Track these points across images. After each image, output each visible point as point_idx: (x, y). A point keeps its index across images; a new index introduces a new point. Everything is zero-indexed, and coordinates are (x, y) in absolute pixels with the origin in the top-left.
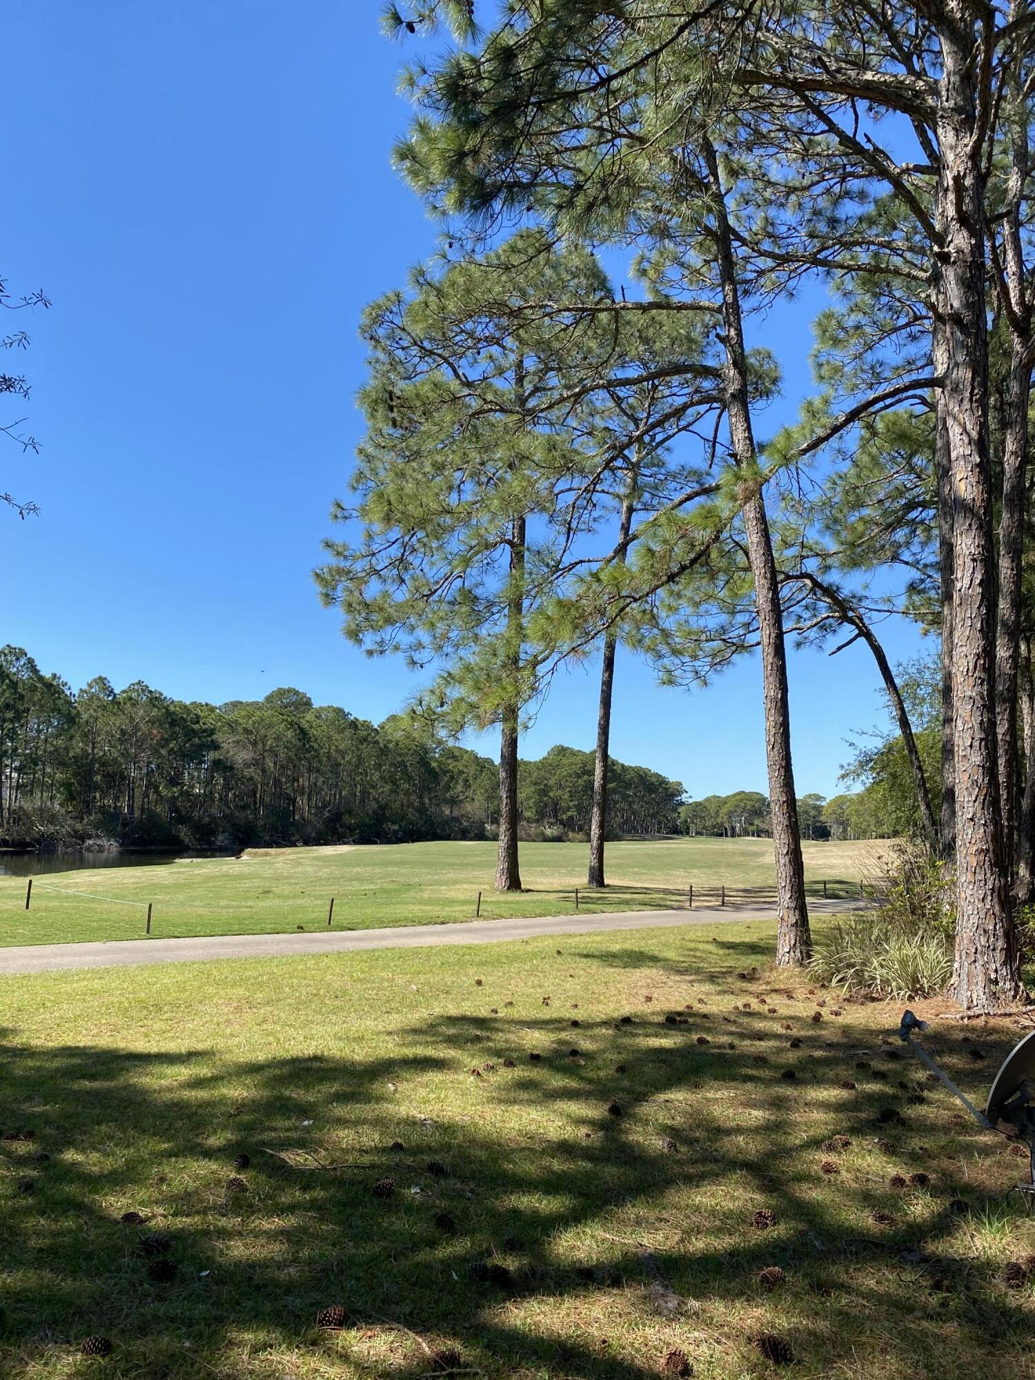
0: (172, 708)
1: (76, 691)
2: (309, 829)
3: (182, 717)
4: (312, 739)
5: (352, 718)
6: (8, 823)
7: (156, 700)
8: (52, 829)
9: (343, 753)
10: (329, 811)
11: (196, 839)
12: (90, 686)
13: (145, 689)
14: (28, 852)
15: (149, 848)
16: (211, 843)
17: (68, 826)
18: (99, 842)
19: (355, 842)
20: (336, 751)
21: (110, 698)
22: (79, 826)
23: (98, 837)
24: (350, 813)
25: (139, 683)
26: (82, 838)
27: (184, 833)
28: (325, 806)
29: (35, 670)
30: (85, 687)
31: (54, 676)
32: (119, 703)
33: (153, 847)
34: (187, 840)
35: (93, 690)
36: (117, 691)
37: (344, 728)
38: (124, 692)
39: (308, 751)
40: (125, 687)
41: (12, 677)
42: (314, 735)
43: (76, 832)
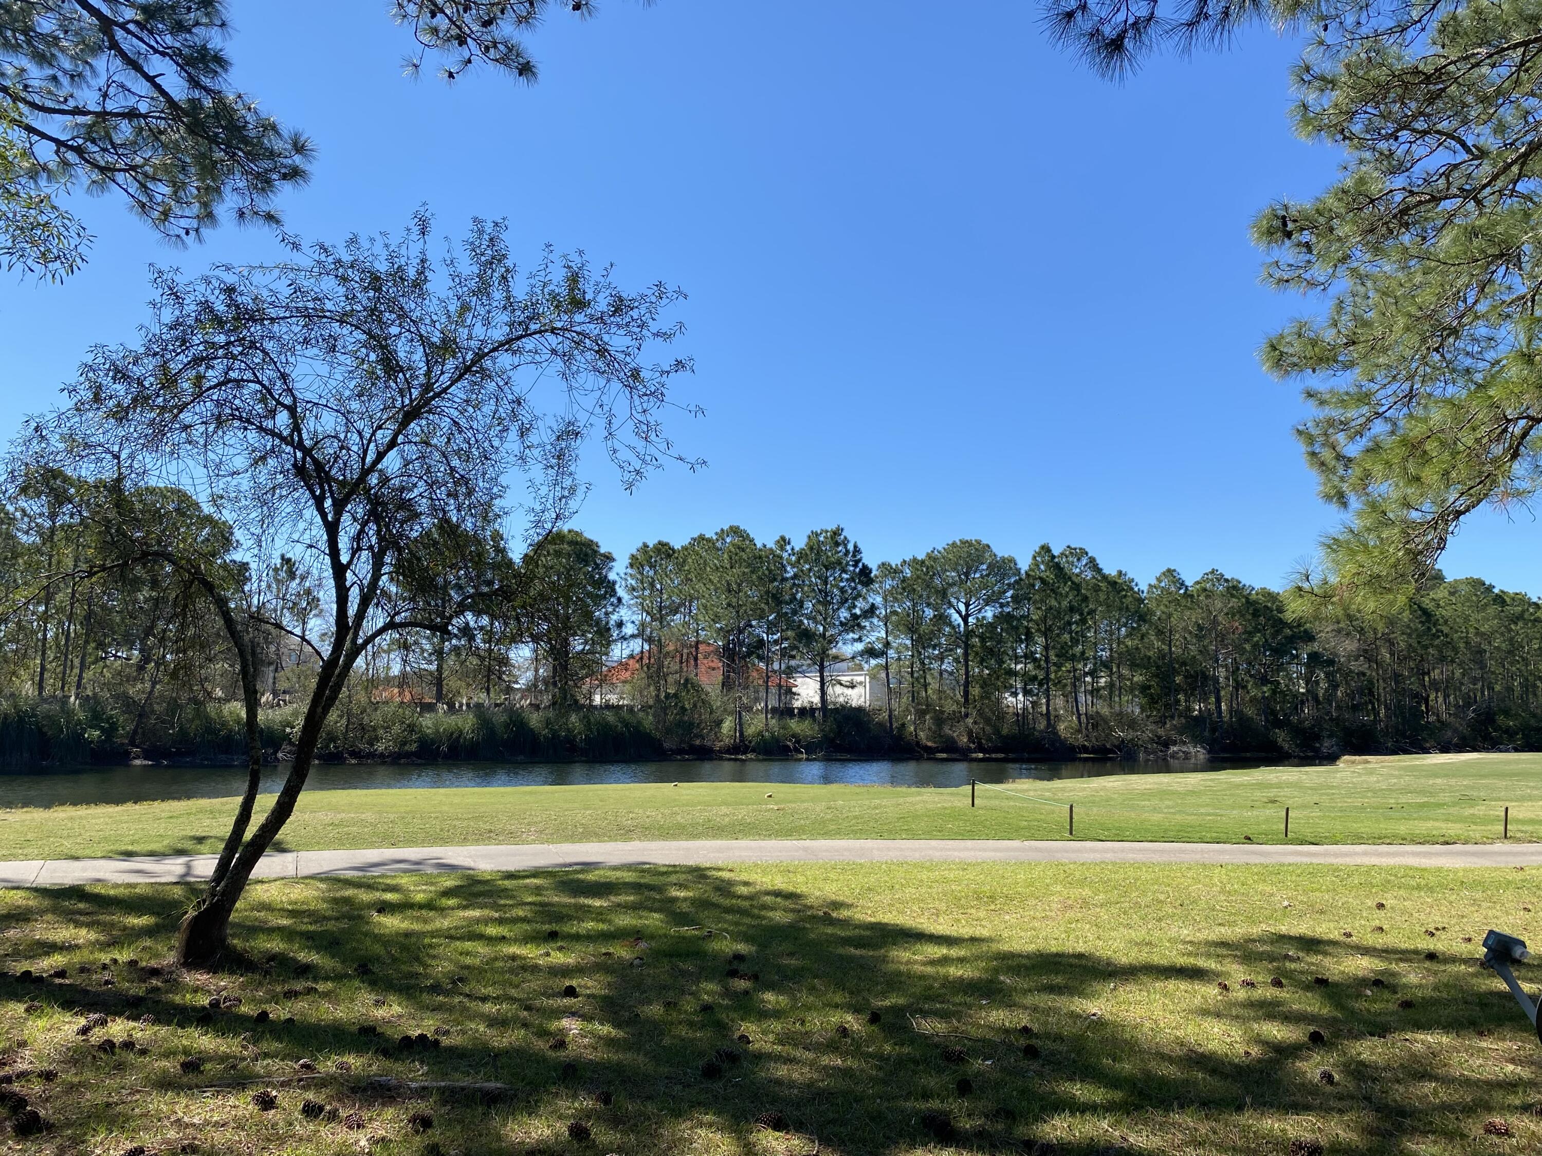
0: (1253, 597)
1: (1144, 587)
2: (1449, 733)
3: (1266, 607)
4: (1441, 621)
5: (1496, 591)
6: (1087, 728)
7: (1234, 589)
8: (1131, 735)
9: (1487, 637)
10: (1474, 711)
11: (1297, 746)
12: (1159, 580)
13: (1221, 578)
14: (1111, 759)
15: (1243, 755)
16: (1317, 751)
17: (1148, 731)
18: (1185, 749)
19: (1516, 750)
20: (1477, 634)
21: (1182, 591)
22: (1161, 732)
23: (1184, 743)
24: (1506, 713)
25: (1212, 572)
26: (1166, 744)
27: (1282, 737)
28: (1468, 705)
29: (1099, 571)
30: (1154, 582)
31: (1120, 573)
32: (1192, 596)
33: (1248, 755)
34: (1286, 746)
35: (1163, 584)
36: (1189, 583)
37: (1486, 605)
38: (1197, 583)
39: (1435, 636)
40: (1198, 578)
41: (1074, 578)
42: (1443, 617)
43: (1159, 737)
